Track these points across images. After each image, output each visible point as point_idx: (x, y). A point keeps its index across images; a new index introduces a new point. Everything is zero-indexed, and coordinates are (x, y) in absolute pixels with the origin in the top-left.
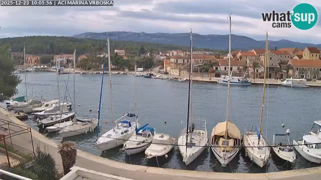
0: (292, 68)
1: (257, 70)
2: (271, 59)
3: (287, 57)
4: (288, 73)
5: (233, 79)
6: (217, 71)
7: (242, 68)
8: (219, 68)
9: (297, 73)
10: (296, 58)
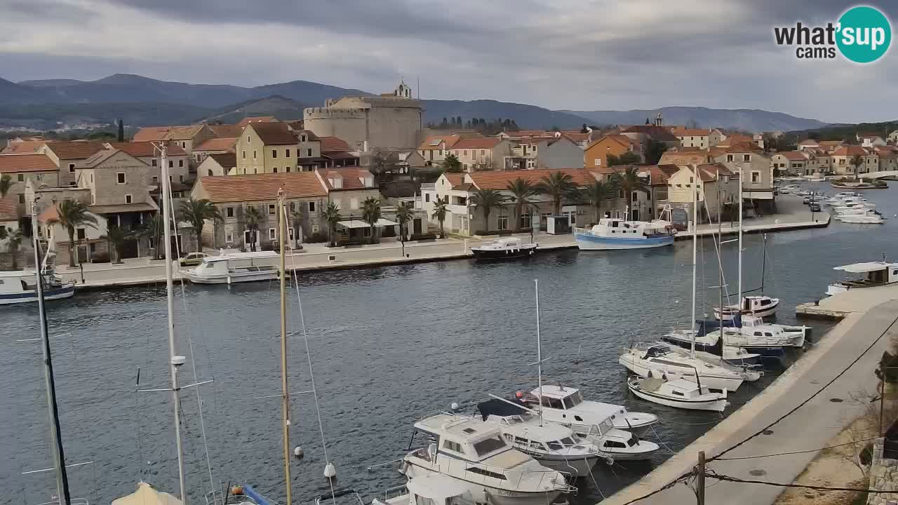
0: (212, 212)
2: (121, 178)
3: (176, 162)
4: (199, 232)
5: (2, 282)
7: (15, 225)
9: (230, 226)
10: (211, 164)
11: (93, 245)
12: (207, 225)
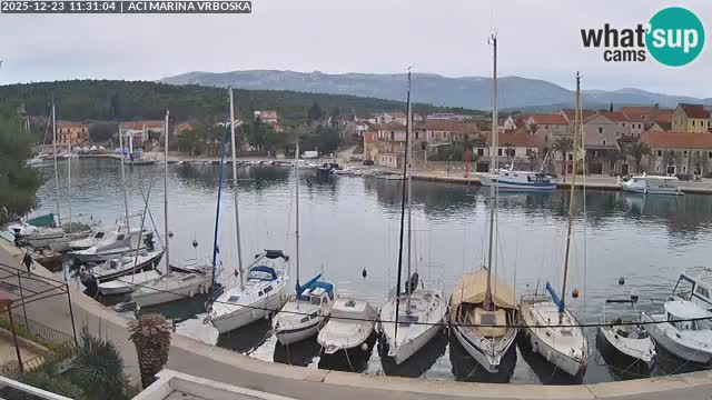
0: (647, 151)
1: (571, 156)
2: (601, 130)
3: (636, 126)
4: (638, 162)
5: (516, 175)
6: (482, 159)
7: (536, 150)
8: (485, 150)
9: (659, 162)
10: (657, 128)
12: (645, 159)
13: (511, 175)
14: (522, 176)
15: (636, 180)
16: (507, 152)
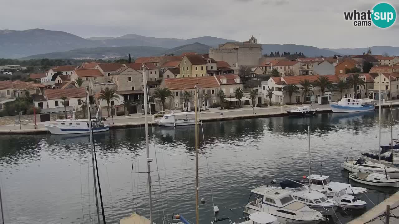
0: (169, 94)
1: (113, 103)
2: (130, 79)
3: (153, 73)
4: (163, 103)
5: (78, 124)
6: (43, 111)
7: (84, 99)
8: (45, 103)
9: (177, 100)
10: (168, 73)
11: (117, 108)
12: (167, 99)
13: (74, 124)
14: (83, 124)
15: (167, 117)
16: (64, 104)
